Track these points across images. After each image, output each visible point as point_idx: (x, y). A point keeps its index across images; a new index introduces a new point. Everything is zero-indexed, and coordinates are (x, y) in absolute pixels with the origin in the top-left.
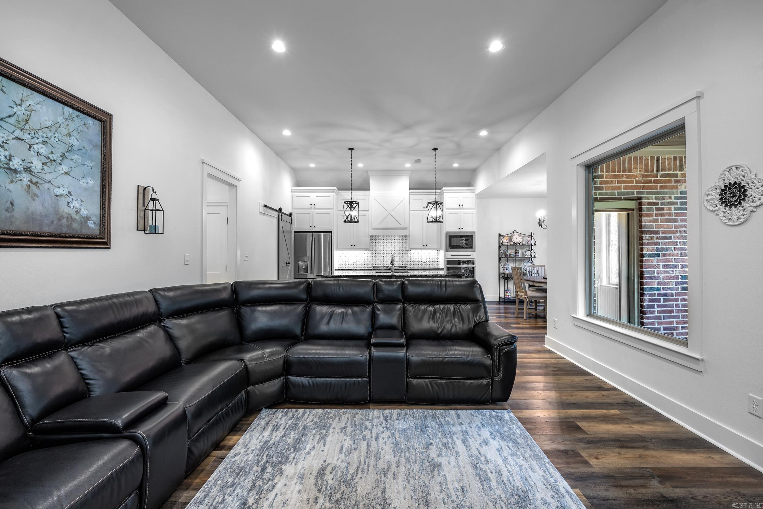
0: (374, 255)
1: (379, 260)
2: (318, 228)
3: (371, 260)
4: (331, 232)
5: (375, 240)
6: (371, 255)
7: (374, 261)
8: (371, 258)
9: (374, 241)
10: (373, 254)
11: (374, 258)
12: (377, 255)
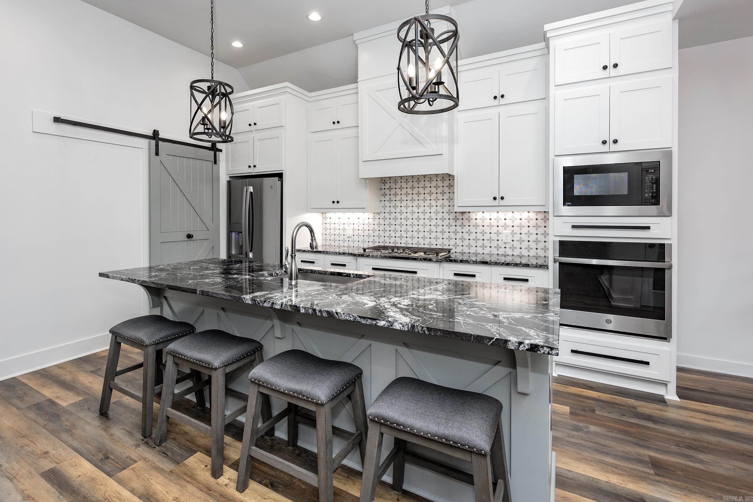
0: (387, 222)
1: (398, 234)
2: (261, 169)
3: (382, 233)
4: (280, 176)
5: (390, 189)
6: (382, 221)
7: (387, 233)
8: (382, 228)
9: (387, 192)
10: (385, 219)
11: (387, 228)
12: (393, 222)
